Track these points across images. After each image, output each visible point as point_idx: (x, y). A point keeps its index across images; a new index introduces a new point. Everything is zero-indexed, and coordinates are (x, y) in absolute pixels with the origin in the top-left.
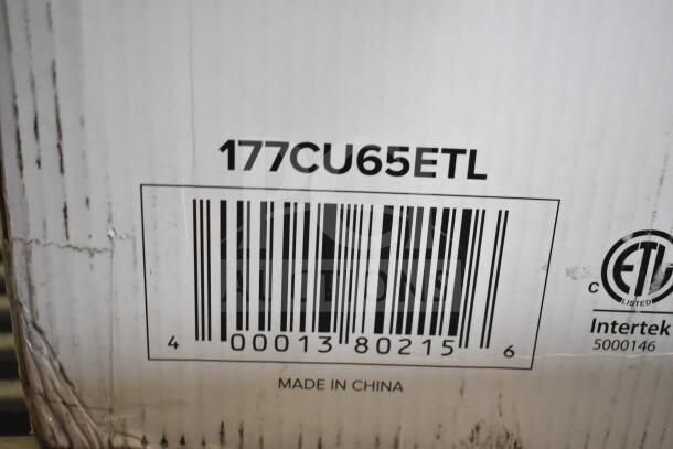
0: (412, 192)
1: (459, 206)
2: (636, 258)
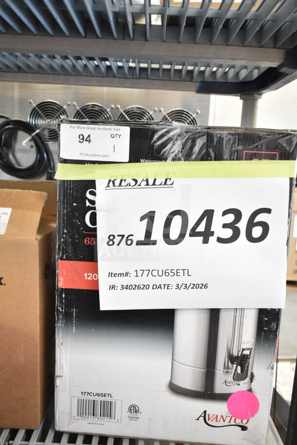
0: (103, 399)
1: (110, 401)
2: (132, 408)
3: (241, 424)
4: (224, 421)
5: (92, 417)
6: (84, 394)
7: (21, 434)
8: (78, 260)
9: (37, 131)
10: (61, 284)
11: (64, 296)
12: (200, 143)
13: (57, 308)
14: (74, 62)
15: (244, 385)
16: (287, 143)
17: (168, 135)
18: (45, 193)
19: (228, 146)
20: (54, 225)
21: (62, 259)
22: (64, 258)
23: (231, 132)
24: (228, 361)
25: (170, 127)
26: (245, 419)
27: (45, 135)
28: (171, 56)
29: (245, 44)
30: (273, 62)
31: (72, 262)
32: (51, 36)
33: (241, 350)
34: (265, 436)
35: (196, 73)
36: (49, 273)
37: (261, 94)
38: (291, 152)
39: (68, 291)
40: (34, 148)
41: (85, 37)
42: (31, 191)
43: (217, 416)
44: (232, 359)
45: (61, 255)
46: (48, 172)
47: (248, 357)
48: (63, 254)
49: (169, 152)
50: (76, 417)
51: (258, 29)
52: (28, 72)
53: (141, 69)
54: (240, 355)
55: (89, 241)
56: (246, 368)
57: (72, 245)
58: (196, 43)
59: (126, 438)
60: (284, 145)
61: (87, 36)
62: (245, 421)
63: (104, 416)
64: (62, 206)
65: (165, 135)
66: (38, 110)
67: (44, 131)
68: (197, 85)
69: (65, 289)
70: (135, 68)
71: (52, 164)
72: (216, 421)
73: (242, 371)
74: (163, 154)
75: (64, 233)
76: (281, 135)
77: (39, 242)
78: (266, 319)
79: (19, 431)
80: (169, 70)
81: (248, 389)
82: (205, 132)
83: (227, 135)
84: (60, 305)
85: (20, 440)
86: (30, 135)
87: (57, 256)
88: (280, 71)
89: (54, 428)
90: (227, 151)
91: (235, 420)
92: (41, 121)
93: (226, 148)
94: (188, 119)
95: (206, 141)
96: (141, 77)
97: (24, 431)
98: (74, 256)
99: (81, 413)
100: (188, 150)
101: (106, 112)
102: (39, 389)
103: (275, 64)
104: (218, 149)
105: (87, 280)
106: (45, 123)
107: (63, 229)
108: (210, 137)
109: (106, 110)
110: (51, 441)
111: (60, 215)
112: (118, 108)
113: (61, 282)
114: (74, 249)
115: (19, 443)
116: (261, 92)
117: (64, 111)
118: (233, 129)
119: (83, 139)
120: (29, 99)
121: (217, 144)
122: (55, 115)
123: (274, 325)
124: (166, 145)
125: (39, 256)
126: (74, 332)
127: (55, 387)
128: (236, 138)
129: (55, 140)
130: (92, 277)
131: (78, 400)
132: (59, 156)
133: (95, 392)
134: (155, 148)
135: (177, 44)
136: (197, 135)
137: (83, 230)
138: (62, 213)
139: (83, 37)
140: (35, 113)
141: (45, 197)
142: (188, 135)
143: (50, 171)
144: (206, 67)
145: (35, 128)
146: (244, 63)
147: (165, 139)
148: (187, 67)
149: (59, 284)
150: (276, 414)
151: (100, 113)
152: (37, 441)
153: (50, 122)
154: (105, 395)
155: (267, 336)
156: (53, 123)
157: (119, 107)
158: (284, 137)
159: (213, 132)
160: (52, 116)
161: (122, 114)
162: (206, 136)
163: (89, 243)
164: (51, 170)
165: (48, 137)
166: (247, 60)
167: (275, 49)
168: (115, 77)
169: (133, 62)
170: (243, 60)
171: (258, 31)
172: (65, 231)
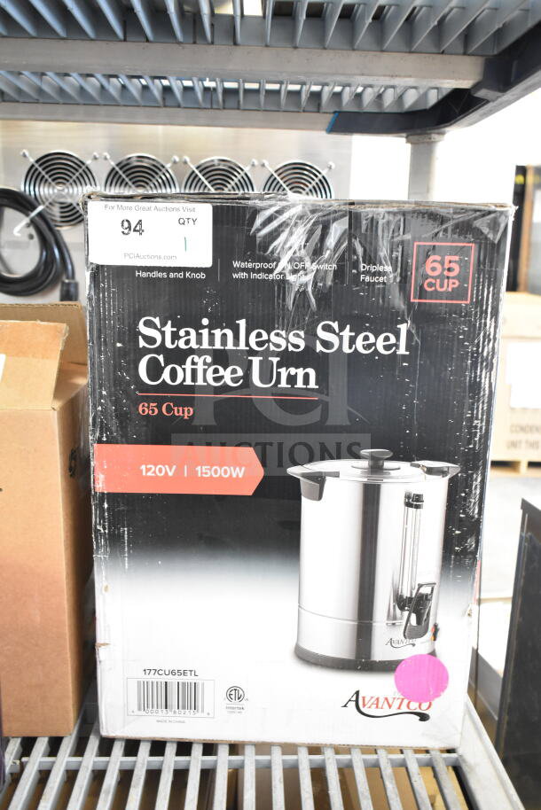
1: (193, 682)
2: (233, 692)
3: (418, 711)
4: (390, 706)
5: (164, 710)
6: (148, 672)
7: (41, 746)
8: (128, 443)
9: (40, 208)
10: (101, 485)
11: (106, 506)
12: (337, 229)
13: (96, 528)
14: (104, 82)
15: (422, 645)
16: (489, 226)
17: (281, 217)
18: (64, 326)
19: (386, 234)
20: (82, 381)
21: (100, 441)
22: (105, 439)
23: (391, 210)
24: (394, 606)
25: (284, 203)
26: (426, 701)
27: (54, 216)
28: (281, 73)
29: (413, 49)
30: (464, 79)
31: (118, 446)
32: (63, 39)
33: (417, 587)
34: (460, 730)
35: (325, 97)
36: (77, 466)
37: (443, 134)
38: (496, 242)
39: (113, 497)
40: (36, 239)
41: (125, 40)
42: (39, 322)
43: (378, 699)
44: (401, 602)
45: (98, 434)
46: (63, 283)
47: (429, 597)
48: (101, 434)
49: (283, 248)
50: (137, 712)
51: (436, 23)
52: (18, 102)
53: (227, 92)
54: (413, 596)
55: (146, 409)
56: (425, 617)
57: (116, 416)
58: (325, 48)
59: (223, 743)
60: (484, 231)
61: (128, 39)
62: (425, 705)
63: (184, 708)
64: (96, 348)
65: (276, 218)
66: (40, 169)
67: (53, 208)
68: (329, 118)
69: (108, 494)
70: (215, 89)
71: (70, 267)
72: (377, 707)
73: (419, 621)
74: (272, 252)
75: (101, 396)
76: (478, 213)
77: (58, 413)
78: (457, 532)
79: (39, 740)
80: (278, 92)
81: (430, 651)
82: (346, 212)
83: (384, 216)
84: (100, 522)
85: (41, 755)
86: (27, 215)
87: (91, 438)
88: (476, 95)
89: (98, 732)
90: (385, 244)
91: (409, 703)
92: (46, 189)
93: (383, 237)
94: (313, 179)
95: (347, 227)
96: (227, 105)
97: (46, 740)
98: (122, 436)
99: (144, 705)
100: (317, 244)
101: (164, 170)
102: (70, 668)
103: (466, 84)
104: (368, 239)
105: (147, 477)
106: (54, 193)
107: (101, 388)
108: (354, 219)
109: (163, 167)
110: (95, 754)
111: (93, 364)
112: (185, 163)
113: (100, 482)
114: (121, 423)
115: (38, 760)
116: (443, 130)
117: (86, 170)
118: (394, 205)
119: (129, 227)
120: (23, 148)
121: (366, 231)
122: (71, 177)
123: (471, 542)
124: (278, 235)
125: (60, 438)
126: (127, 567)
127: (98, 663)
128: (400, 220)
129: (72, 223)
130: (154, 472)
131: (139, 683)
132: (87, 259)
133: (168, 668)
134: (258, 240)
135: (291, 49)
136: (332, 216)
137: (135, 390)
138: (97, 360)
139: (121, 41)
140: (33, 175)
141: (63, 331)
142: (316, 215)
143: (67, 281)
144: (344, 87)
145: (35, 203)
146: (410, 81)
147: (275, 224)
148: (310, 87)
149: (97, 486)
150: (479, 693)
151: (154, 171)
152: (70, 756)
153: (63, 190)
154: (184, 673)
155: (460, 560)
156: (68, 193)
157: (188, 159)
158: (484, 216)
159: (360, 210)
160: (65, 179)
161: (193, 172)
162: (347, 218)
163: (146, 413)
164: (68, 278)
165: (59, 219)
166: (416, 77)
167: (466, 57)
168: (179, 106)
169: (210, 81)
170: (410, 76)
171: (435, 27)
172: (104, 393)
